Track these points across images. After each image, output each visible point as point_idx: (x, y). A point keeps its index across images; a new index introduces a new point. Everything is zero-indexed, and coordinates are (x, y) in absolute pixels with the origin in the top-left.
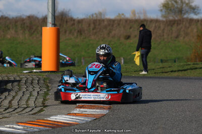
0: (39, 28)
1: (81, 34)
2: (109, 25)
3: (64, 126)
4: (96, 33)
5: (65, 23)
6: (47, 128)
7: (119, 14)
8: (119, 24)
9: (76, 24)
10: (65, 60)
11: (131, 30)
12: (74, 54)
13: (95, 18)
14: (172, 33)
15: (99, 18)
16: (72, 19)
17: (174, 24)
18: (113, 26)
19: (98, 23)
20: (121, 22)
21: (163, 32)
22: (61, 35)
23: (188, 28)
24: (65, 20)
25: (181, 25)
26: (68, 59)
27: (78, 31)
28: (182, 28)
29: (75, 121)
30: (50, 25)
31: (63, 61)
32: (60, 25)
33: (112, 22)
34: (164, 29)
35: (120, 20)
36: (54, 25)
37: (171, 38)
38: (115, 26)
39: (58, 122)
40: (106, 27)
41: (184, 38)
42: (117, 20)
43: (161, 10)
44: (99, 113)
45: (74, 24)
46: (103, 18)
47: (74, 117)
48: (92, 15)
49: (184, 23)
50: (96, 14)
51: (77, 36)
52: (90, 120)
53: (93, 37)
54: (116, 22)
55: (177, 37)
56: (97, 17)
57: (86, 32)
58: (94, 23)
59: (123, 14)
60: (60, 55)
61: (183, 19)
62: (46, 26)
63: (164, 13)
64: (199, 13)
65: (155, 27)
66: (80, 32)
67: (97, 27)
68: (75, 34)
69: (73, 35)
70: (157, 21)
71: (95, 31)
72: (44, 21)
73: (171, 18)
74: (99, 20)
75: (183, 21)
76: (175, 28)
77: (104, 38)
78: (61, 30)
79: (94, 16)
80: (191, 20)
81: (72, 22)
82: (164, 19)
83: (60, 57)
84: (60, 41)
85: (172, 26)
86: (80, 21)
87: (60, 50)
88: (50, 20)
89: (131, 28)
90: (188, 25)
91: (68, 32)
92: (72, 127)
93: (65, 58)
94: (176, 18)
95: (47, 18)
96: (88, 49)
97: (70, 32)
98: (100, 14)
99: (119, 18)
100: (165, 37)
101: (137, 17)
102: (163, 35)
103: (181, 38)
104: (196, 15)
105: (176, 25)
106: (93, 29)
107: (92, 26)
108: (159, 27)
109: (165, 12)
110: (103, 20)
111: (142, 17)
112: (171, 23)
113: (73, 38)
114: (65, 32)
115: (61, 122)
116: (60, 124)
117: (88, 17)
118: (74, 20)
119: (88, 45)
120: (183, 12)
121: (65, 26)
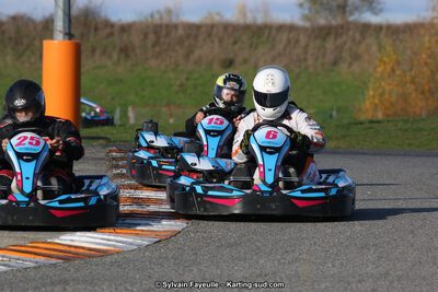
0: (37, 43)
1: (127, 56)
2: (188, 36)
3: (90, 256)
4: (159, 53)
5: (92, 31)
6: (54, 261)
7: (210, 14)
8: (210, 35)
9: (116, 33)
10: (93, 114)
11: (236, 47)
12: (113, 99)
13: (158, 22)
14: (324, 55)
15: (166, 20)
16: (108, 24)
17: (328, 34)
18: (196, 37)
19: (164, 32)
20: (215, 31)
21: (306, 53)
22: (83, 57)
23: (360, 43)
24: (93, 25)
25: (344, 38)
26: (98, 110)
27: (121, 50)
28: (345, 43)
29: (114, 246)
30: (59, 37)
31: (89, 114)
32: (82, 35)
33: (194, 30)
34: (307, 46)
35: (213, 26)
36: (69, 35)
37: (323, 65)
38: (201, 38)
39: (76, 247)
40: (181, 41)
41: (351, 64)
42: (206, 26)
43: (301, 5)
44: (167, 228)
45: (111, 34)
46: (174, 20)
47: (112, 238)
48: (152, 16)
49: (351, 33)
50: (159, 12)
51: (119, 59)
52: (146, 243)
53: (153, 63)
54: (203, 29)
55: (335, 63)
56: (161, 18)
57: (138, 51)
58: (156, 32)
59: (218, 14)
60: (83, 100)
61: (348, 23)
62: (51, 38)
63: (306, 12)
64: (381, 10)
65: (289, 41)
66: (125, 51)
67: (162, 40)
68: (115, 56)
69: (110, 57)
70: (292, 28)
71: (157, 49)
72: (47, 27)
73: (322, 22)
74: (167, 26)
75: (349, 29)
76: (330, 44)
77: (177, 65)
78: (83, 48)
79: (157, 16)
80: (366, 27)
81: (108, 30)
82: (307, 24)
83: (82, 106)
84: (83, 70)
85: (324, 39)
86: (125, 29)
87: (82, 91)
88: (59, 25)
89: (235, 42)
90: (358, 36)
91: (98, 52)
92: (108, 259)
93: (92, 109)
94: (334, 23)
95: (53, 21)
96: (143, 90)
97: (104, 52)
98: (169, 12)
99: (208, 21)
100: (310, 62)
101: (249, 19)
102: (305, 60)
103: (343, 67)
104: (376, 14)
105: (332, 37)
106: (154, 45)
107: (152, 37)
108: (297, 41)
109: (310, 9)
110: (176, 26)
111: (260, 20)
112: (323, 33)
113: (109, 63)
114: (94, 51)
115: (83, 248)
116: (81, 251)
117: (143, 19)
118: (112, 26)
119: (143, 80)
120: (348, 9)
121: (92, 39)
